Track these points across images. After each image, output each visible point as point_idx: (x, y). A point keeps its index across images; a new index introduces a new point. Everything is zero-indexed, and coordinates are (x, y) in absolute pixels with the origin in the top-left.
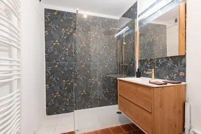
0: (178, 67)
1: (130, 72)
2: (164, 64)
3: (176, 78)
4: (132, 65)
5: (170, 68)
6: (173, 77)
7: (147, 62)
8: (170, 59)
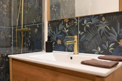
0: (117, 31)
1: (32, 44)
2: (93, 27)
3: (112, 51)
4: (36, 30)
5: (103, 34)
6: (108, 48)
7: (64, 24)
8: (103, 19)
